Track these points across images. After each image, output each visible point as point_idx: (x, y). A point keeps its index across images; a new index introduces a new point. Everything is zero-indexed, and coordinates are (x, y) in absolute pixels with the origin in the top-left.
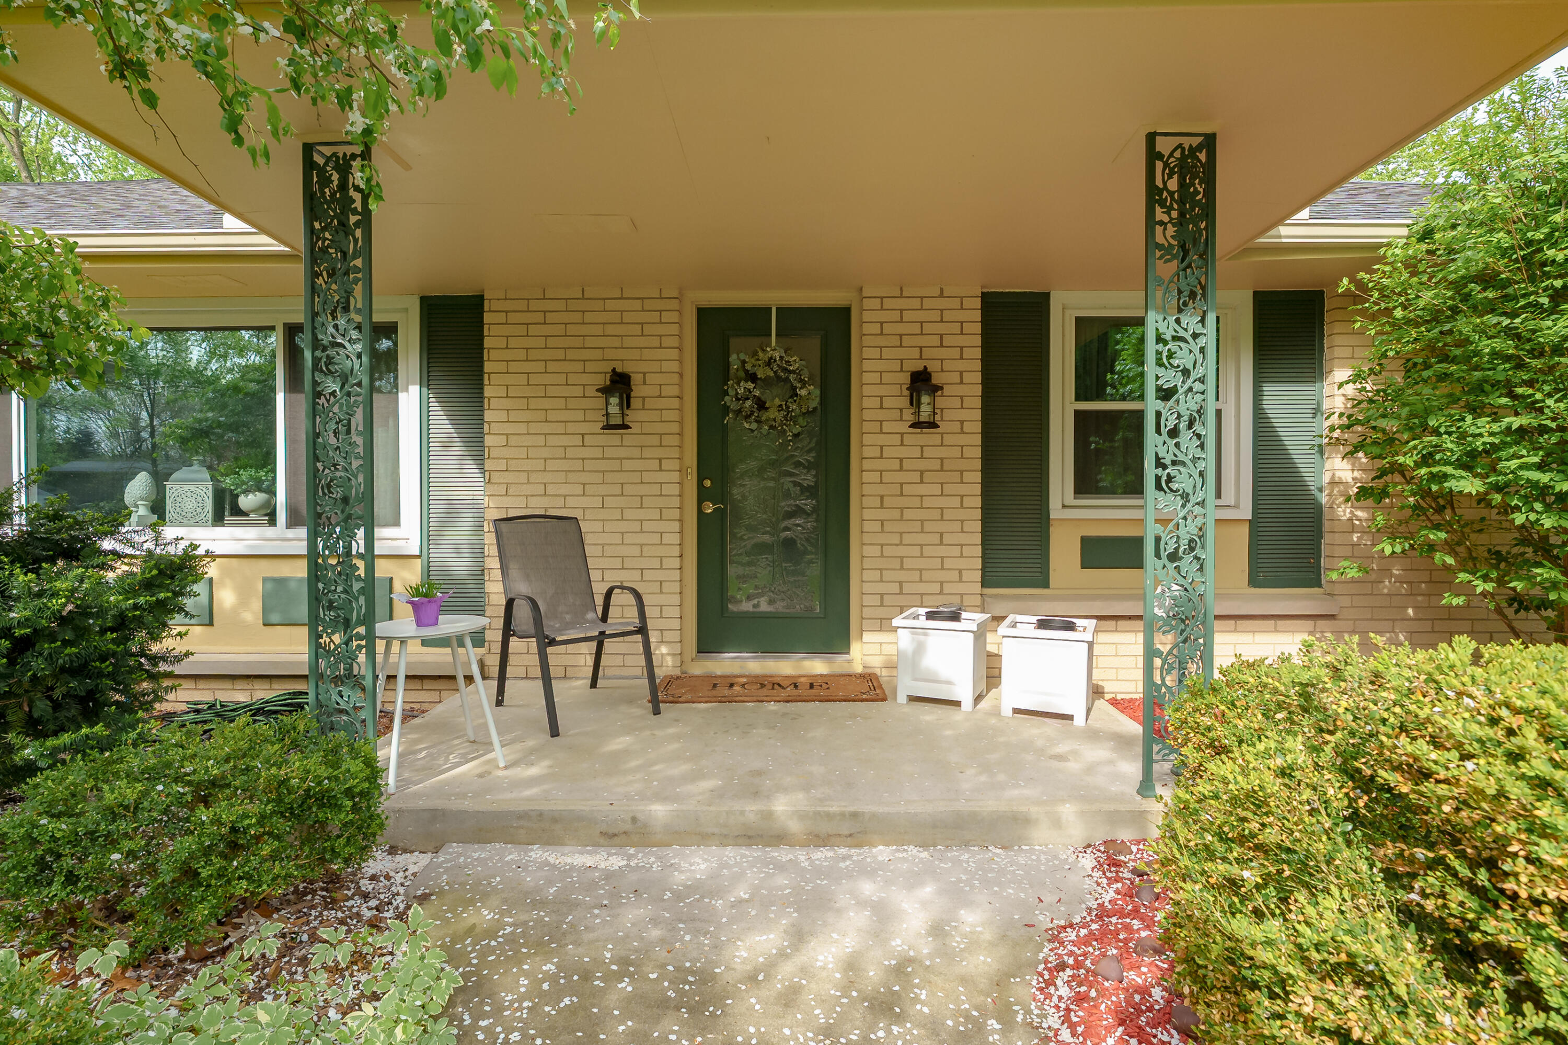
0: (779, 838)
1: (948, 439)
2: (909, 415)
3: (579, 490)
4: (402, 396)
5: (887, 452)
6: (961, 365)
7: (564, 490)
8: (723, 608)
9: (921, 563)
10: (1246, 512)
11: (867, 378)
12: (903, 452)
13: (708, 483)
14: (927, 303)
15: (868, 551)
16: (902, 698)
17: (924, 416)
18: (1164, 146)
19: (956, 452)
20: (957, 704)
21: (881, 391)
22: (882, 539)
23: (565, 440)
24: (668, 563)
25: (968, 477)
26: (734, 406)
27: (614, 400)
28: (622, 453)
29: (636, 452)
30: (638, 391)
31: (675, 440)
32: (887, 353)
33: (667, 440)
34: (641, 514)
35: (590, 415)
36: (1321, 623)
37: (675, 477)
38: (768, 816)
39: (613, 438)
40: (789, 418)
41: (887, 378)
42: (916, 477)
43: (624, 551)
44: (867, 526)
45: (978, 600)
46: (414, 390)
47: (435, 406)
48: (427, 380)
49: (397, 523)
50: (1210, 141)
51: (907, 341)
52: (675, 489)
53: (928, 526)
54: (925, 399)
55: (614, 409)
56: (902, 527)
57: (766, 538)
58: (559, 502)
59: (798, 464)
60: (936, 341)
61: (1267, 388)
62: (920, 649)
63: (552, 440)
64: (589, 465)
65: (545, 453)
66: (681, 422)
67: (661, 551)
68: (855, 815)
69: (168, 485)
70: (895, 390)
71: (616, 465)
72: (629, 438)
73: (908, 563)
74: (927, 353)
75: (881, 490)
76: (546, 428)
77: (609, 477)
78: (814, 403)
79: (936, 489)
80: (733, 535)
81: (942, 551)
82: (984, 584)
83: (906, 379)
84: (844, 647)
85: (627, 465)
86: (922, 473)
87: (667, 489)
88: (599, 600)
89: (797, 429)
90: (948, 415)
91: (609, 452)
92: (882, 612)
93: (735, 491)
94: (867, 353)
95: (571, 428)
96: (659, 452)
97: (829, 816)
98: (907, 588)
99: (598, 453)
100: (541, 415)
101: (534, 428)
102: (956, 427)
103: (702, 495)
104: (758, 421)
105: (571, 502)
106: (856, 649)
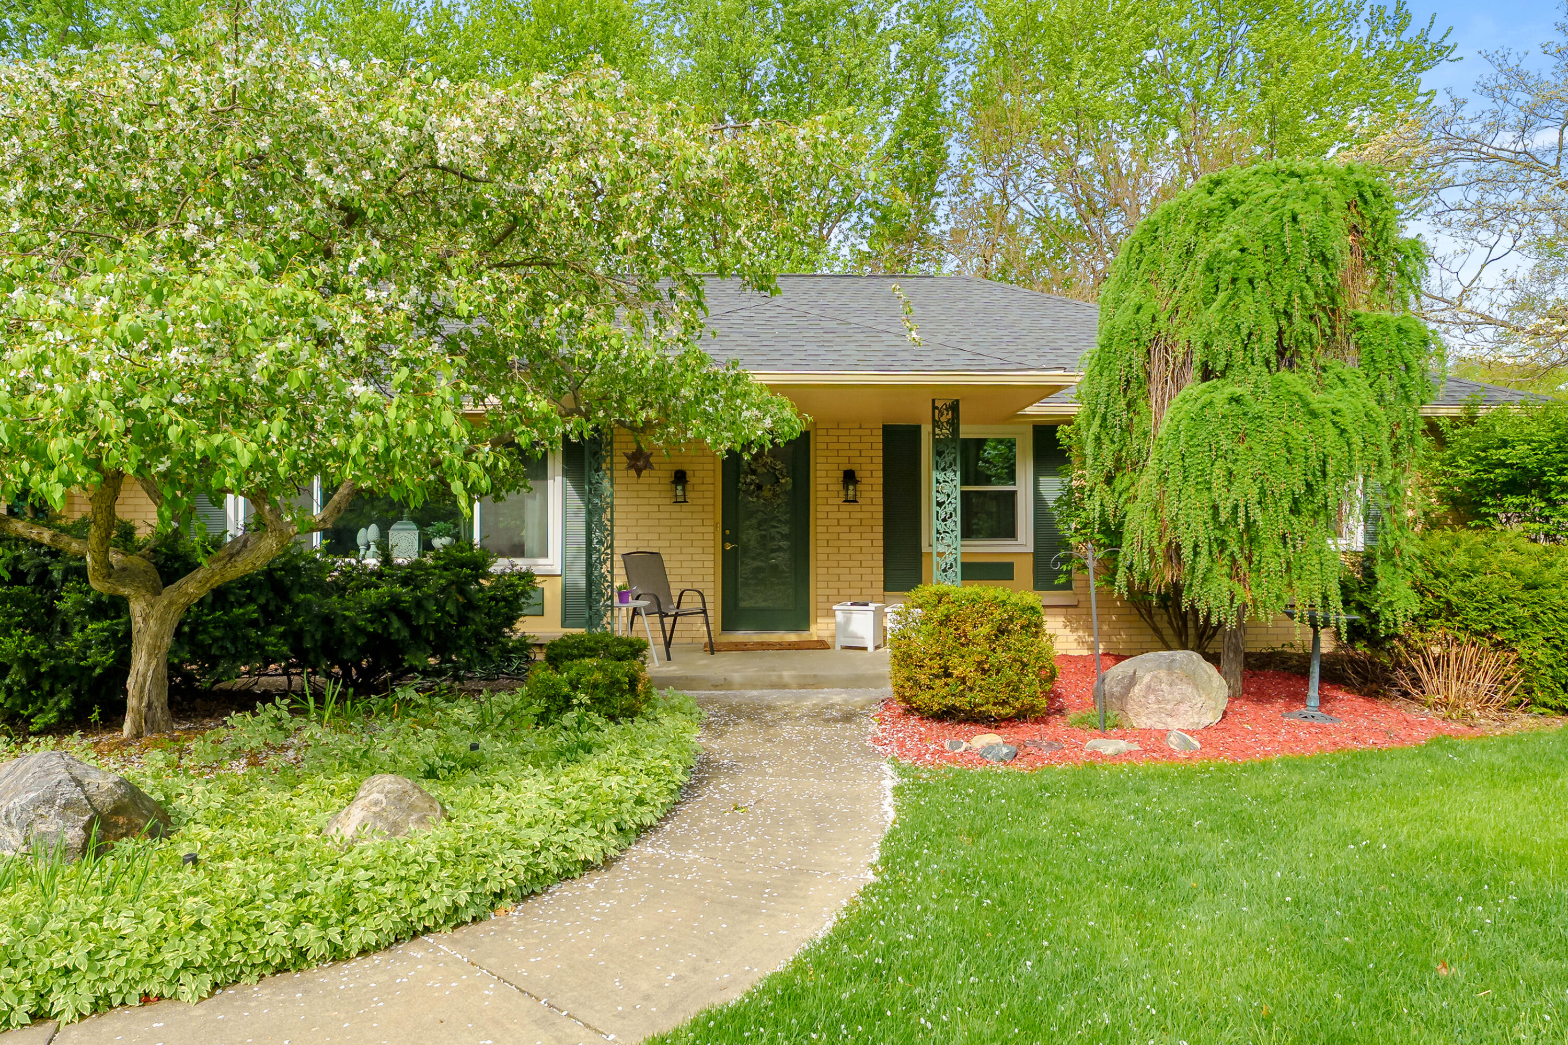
0: (785, 686)
1: (864, 508)
2: (842, 494)
3: (656, 536)
4: (550, 482)
5: (830, 515)
6: (871, 467)
7: (648, 537)
8: (736, 605)
9: (849, 578)
10: (1031, 549)
11: (819, 474)
12: (839, 515)
13: (728, 532)
14: (853, 432)
15: (820, 571)
16: (838, 648)
17: (850, 497)
18: (939, 404)
19: (869, 515)
20: (865, 649)
21: (827, 481)
22: (828, 564)
23: (647, 508)
24: (707, 578)
25: (875, 529)
26: (744, 488)
27: (679, 488)
28: (682, 515)
29: (689, 516)
30: (691, 480)
31: (711, 508)
32: (830, 460)
33: (707, 508)
34: (692, 550)
35: (663, 494)
36: (1070, 610)
37: (711, 529)
38: (780, 677)
39: (677, 507)
40: (775, 495)
41: (830, 474)
42: (847, 529)
43: (682, 571)
44: (820, 557)
45: (881, 598)
46: (559, 479)
47: (569, 486)
48: (565, 473)
49: (546, 555)
50: (958, 401)
51: (841, 453)
52: (711, 536)
53: (854, 557)
54: (851, 487)
55: (679, 493)
56: (839, 557)
57: (761, 564)
58: (646, 544)
59: (779, 521)
60: (857, 453)
61: (1041, 479)
62: (848, 621)
63: (641, 508)
64: (663, 522)
65: (637, 516)
66: (714, 498)
67: (703, 571)
68: (815, 676)
69: (390, 532)
70: (834, 480)
71: (677, 522)
72: (685, 507)
73: (842, 578)
74: (852, 460)
75: (827, 536)
76: (638, 501)
77: (674, 529)
78: (789, 487)
79: (858, 536)
80: (742, 562)
81: (862, 571)
82: (885, 589)
83: (841, 474)
84: (807, 628)
85: (684, 523)
86: (850, 527)
87: (707, 536)
88: (675, 600)
89: (779, 501)
90: (864, 494)
91: (674, 516)
92: (827, 605)
93: (744, 536)
94: (819, 460)
95: (652, 501)
96: (703, 515)
97: (805, 676)
98: (842, 592)
99: (667, 515)
100: (634, 494)
101: (631, 501)
102: (869, 501)
103: (725, 539)
104: (757, 497)
105: (652, 543)
106: (813, 628)
